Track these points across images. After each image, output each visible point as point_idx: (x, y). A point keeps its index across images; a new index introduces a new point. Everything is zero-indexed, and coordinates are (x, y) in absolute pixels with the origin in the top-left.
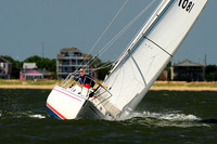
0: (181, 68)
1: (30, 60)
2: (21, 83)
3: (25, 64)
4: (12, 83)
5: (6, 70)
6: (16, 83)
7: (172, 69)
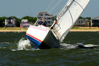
0: (95, 20)
1: (25, 18)
2: (20, 29)
3: (22, 20)
4: (17, 29)
5: (14, 23)
6: (19, 29)
7: (91, 21)
